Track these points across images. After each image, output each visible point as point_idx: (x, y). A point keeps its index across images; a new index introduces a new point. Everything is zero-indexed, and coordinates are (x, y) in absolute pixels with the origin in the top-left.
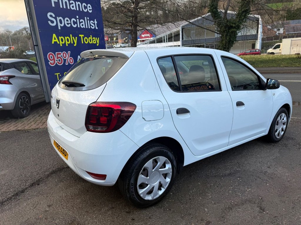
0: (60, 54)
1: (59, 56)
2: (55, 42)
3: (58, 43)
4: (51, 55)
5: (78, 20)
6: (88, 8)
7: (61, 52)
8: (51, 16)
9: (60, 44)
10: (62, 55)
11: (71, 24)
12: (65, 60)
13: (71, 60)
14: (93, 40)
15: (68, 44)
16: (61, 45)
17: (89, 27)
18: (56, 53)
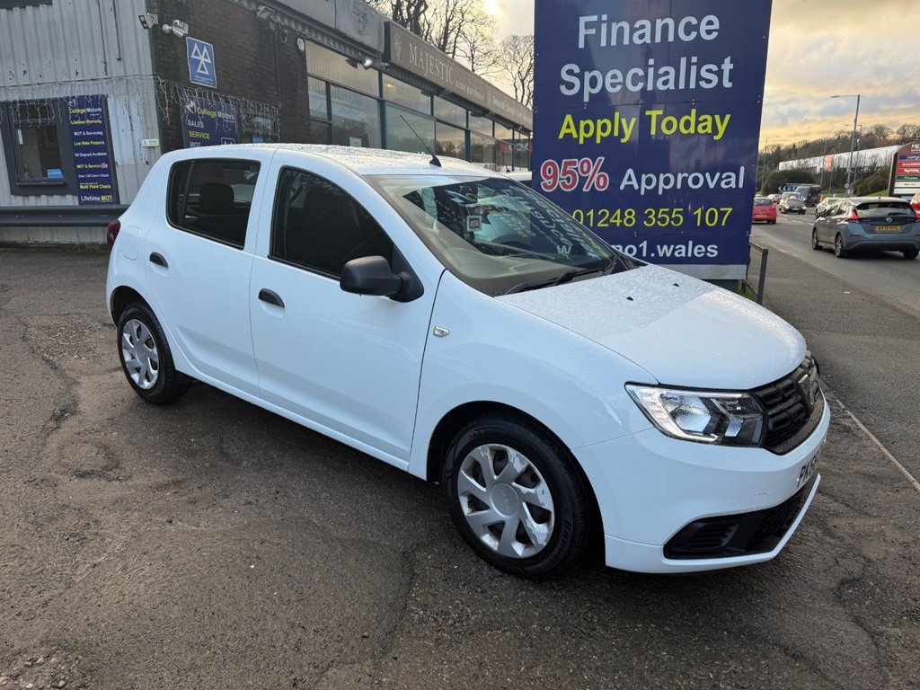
0: (574, 163)
1: (569, 168)
2: (568, 136)
3: (575, 136)
4: (549, 167)
5: (651, 71)
6: (703, 27)
7: (577, 160)
8: (570, 72)
9: (578, 139)
10: (578, 165)
11: (624, 84)
12: (583, 180)
13: (602, 179)
14: (698, 123)
15: (602, 137)
16: (581, 142)
17: (692, 86)
18: (564, 161)
